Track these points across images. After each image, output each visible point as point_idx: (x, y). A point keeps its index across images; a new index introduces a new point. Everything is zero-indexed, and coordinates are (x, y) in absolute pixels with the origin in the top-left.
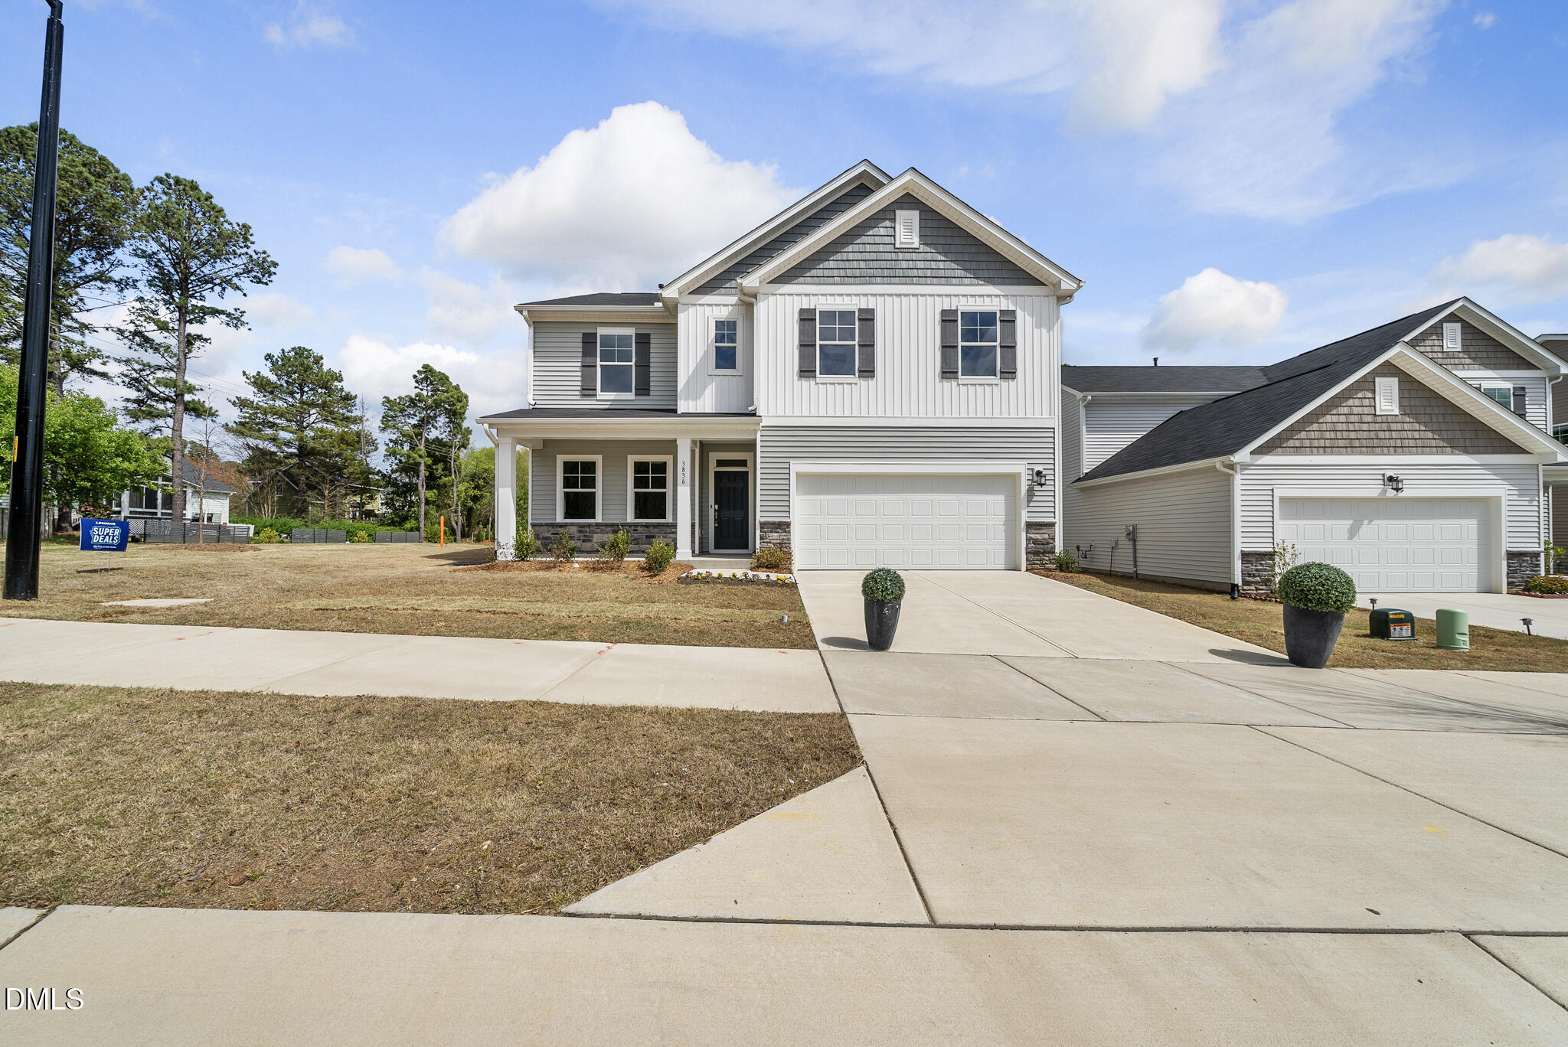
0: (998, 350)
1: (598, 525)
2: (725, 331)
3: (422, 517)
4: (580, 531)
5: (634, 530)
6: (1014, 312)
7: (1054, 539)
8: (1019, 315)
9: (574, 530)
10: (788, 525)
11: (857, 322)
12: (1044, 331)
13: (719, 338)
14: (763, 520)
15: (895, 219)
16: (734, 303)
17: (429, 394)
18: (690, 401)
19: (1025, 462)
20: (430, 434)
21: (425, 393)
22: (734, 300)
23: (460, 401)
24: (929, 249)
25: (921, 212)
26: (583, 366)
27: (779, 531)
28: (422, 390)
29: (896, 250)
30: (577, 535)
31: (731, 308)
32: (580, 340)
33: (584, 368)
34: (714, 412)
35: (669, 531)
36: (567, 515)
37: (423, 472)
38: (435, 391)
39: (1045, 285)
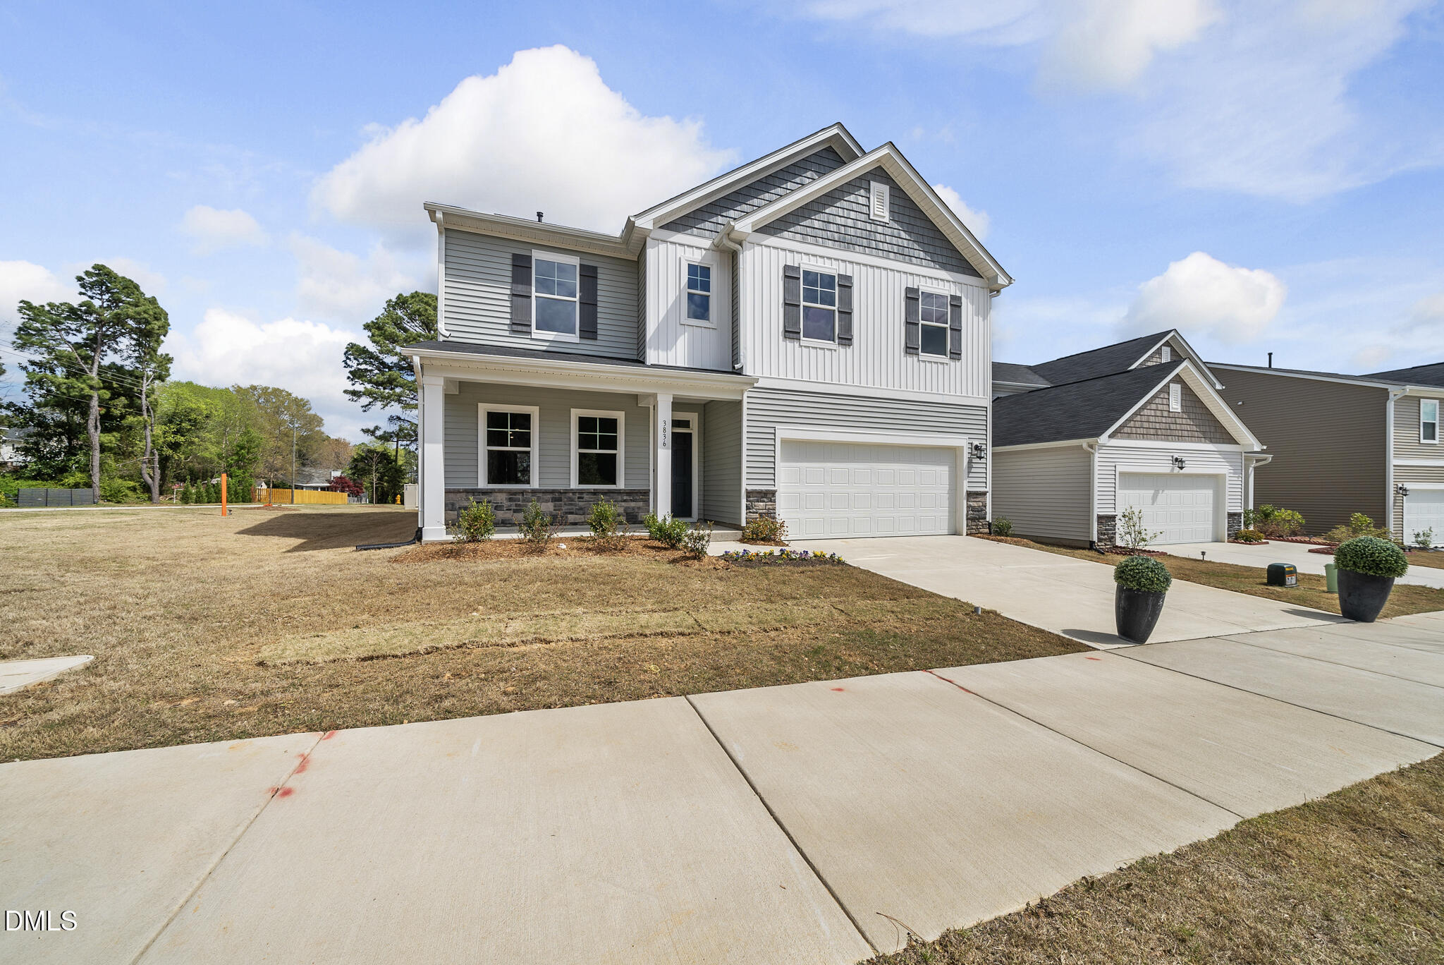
0: (949, 331)
1: (534, 492)
2: (698, 276)
3: (96, 469)
4: (510, 500)
5: (579, 498)
6: (960, 298)
7: (985, 506)
8: (964, 300)
9: (501, 498)
10: (773, 493)
11: (837, 288)
12: (981, 319)
13: (692, 284)
14: (750, 488)
15: (869, 190)
16: (707, 247)
17: (105, 305)
18: (660, 352)
19: (967, 437)
20: (105, 358)
21: (97, 303)
22: (707, 243)
23: (156, 319)
24: (896, 226)
25: (890, 187)
26: (514, 295)
27: (765, 499)
28: (91, 298)
29: (870, 221)
30: (506, 504)
31: (704, 252)
32: (509, 262)
33: (515, 298)
34: (687, 366)
35: (620, 498)
36: (492, 480)
37: (95, 410)
38: (115, 301)
39: (982, 277)
